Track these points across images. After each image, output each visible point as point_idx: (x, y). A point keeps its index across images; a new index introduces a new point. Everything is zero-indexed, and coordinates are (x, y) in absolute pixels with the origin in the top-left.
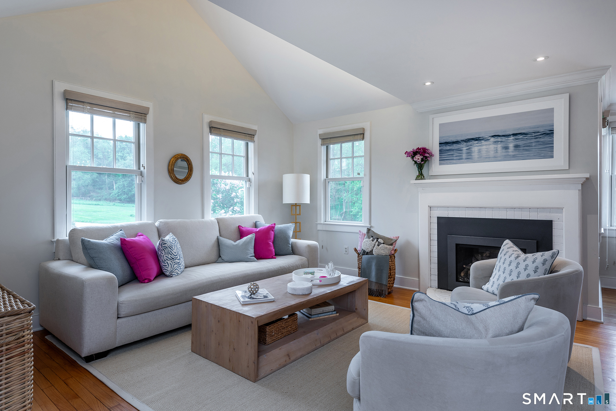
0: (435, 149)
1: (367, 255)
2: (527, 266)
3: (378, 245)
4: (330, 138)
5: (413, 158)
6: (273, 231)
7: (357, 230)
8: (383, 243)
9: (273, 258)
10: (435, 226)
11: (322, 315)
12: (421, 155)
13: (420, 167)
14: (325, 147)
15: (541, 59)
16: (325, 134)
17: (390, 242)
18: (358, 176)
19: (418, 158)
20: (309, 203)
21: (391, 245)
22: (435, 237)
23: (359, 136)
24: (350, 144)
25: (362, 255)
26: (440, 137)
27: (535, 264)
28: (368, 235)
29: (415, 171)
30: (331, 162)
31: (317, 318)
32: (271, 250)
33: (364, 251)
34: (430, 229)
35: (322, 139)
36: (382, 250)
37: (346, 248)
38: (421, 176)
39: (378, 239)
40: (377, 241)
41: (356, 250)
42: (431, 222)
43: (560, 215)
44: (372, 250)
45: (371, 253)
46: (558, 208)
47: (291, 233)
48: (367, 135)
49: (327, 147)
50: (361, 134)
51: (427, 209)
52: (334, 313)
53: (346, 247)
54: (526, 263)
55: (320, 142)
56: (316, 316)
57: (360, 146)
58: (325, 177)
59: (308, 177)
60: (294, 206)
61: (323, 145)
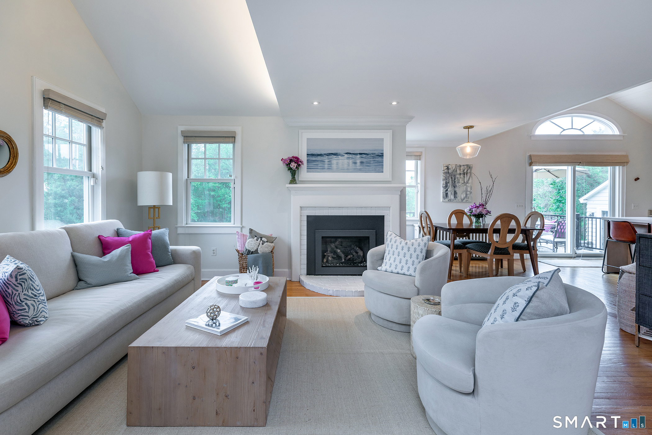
0: (304, 158)
1: (252, 254)
2: (415, 249)
3: (263, 244)
4: (196, 136)
5: (288, 165)
6: (150, 238)
7: (234, 231)
8: (267, 242)
9: (155, 271)
10: (305, 223)
12: (295, 163)
13: (293, 173)
14: (186, 145)
15: (394, 103)
16: (189, 131)
17: (271, 240)
18: (230, 178)
19: (293, 165)
20: (172, 204)
21: (272, 242)
22: (305, 233)
23: (231, 139)
24: (215, 146)
25: (247, 255)
26: (307, 150)
27: (420, 247)
28: (251, 235)
29: (289, 176)
30: (193, 162)
32: (151, 262)
33: (249, 251)
34: (301, 226)
35: (184, 137)
36: (264, 248)
37: (214, 250)
38: (293, 181)
39: (261, 238)
40: (261, 240)
41: (238, 251)
42: (302, 220)
43: (388, 211)
44: (257, 249)
45: (256, 252)
46: (387, 207)
47: (167, 238)
48: (238, 138)
49: (188, 145)
50: (232, 137)
51: (299, 208)
53: (214, 248)
54: (414, 246)
55: (181, 139)
57: (226, 148)
58: (186, 177)
59: (170, 175)
60: (152, 208)
61: (184, 142)
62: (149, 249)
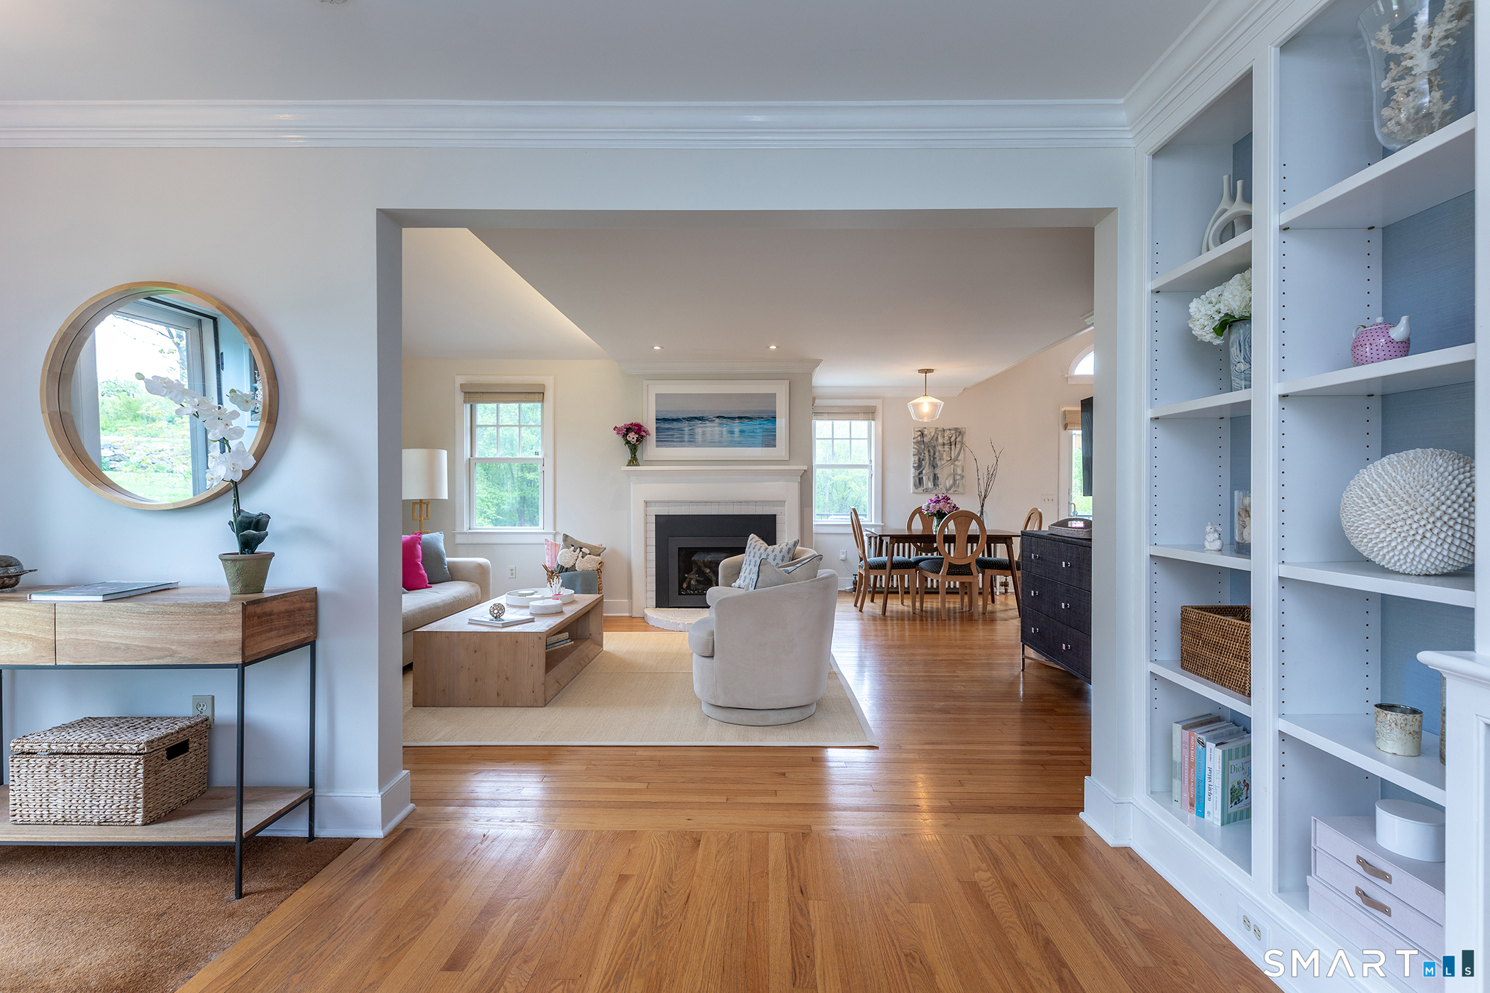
0: (650, 425)
1: (566, 571)
2: (775, 556)
3: (583, 557)
4: (483, 393)
5: (625, 436)
6: (419, 545)
7: (541, 539)
8: (590, 554)
9: (427, 587)
10: (653, 527)
11: (557, 644)
12: (636, 433)
13: (633, 449)
14: (469, 405)
15: (773, 347)
16: (472, 385)
17: (596, 551)
18: (537, 456)
19: (632, 437)
20: (447, 498)
21: (599, 555)
22: (652, 541)
23: (537, 396)
24: (513, 406)
25: (559, 573)
26: (656, 411)
27: (782, 554)
28: (565, 544)
29: (627, 455)
30: (478, 431)
31: (553, 649)
32: (422, 575)
33: (562, 567)
34: (646, 531)
35: (465, 393)
36: (586, 564)
37: (512, 570)
38: (634, 461)
39: (581, 548)
40: (581, 551)
41: (545, 567)
42: (648, 521)
43: (782, 508)
44: (575, 564)
45: (573, 568)
46: (781, 501)
47: (442, 546)
48: (549, 395)
49: (471, 405)
50: (540, 393)
51: (642, 504)
52: (568, 641)
53: (513, 567)
54: (775, 553)
55: (460, 397)
56: (551, 646)
57: (532, 411)
58: (469, 456)
59: (444, 454)
60: (417, 503)
61: (465, 402)
62: (419, 557)
